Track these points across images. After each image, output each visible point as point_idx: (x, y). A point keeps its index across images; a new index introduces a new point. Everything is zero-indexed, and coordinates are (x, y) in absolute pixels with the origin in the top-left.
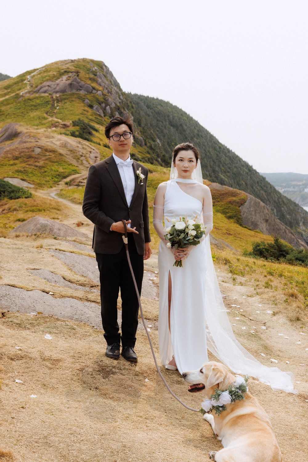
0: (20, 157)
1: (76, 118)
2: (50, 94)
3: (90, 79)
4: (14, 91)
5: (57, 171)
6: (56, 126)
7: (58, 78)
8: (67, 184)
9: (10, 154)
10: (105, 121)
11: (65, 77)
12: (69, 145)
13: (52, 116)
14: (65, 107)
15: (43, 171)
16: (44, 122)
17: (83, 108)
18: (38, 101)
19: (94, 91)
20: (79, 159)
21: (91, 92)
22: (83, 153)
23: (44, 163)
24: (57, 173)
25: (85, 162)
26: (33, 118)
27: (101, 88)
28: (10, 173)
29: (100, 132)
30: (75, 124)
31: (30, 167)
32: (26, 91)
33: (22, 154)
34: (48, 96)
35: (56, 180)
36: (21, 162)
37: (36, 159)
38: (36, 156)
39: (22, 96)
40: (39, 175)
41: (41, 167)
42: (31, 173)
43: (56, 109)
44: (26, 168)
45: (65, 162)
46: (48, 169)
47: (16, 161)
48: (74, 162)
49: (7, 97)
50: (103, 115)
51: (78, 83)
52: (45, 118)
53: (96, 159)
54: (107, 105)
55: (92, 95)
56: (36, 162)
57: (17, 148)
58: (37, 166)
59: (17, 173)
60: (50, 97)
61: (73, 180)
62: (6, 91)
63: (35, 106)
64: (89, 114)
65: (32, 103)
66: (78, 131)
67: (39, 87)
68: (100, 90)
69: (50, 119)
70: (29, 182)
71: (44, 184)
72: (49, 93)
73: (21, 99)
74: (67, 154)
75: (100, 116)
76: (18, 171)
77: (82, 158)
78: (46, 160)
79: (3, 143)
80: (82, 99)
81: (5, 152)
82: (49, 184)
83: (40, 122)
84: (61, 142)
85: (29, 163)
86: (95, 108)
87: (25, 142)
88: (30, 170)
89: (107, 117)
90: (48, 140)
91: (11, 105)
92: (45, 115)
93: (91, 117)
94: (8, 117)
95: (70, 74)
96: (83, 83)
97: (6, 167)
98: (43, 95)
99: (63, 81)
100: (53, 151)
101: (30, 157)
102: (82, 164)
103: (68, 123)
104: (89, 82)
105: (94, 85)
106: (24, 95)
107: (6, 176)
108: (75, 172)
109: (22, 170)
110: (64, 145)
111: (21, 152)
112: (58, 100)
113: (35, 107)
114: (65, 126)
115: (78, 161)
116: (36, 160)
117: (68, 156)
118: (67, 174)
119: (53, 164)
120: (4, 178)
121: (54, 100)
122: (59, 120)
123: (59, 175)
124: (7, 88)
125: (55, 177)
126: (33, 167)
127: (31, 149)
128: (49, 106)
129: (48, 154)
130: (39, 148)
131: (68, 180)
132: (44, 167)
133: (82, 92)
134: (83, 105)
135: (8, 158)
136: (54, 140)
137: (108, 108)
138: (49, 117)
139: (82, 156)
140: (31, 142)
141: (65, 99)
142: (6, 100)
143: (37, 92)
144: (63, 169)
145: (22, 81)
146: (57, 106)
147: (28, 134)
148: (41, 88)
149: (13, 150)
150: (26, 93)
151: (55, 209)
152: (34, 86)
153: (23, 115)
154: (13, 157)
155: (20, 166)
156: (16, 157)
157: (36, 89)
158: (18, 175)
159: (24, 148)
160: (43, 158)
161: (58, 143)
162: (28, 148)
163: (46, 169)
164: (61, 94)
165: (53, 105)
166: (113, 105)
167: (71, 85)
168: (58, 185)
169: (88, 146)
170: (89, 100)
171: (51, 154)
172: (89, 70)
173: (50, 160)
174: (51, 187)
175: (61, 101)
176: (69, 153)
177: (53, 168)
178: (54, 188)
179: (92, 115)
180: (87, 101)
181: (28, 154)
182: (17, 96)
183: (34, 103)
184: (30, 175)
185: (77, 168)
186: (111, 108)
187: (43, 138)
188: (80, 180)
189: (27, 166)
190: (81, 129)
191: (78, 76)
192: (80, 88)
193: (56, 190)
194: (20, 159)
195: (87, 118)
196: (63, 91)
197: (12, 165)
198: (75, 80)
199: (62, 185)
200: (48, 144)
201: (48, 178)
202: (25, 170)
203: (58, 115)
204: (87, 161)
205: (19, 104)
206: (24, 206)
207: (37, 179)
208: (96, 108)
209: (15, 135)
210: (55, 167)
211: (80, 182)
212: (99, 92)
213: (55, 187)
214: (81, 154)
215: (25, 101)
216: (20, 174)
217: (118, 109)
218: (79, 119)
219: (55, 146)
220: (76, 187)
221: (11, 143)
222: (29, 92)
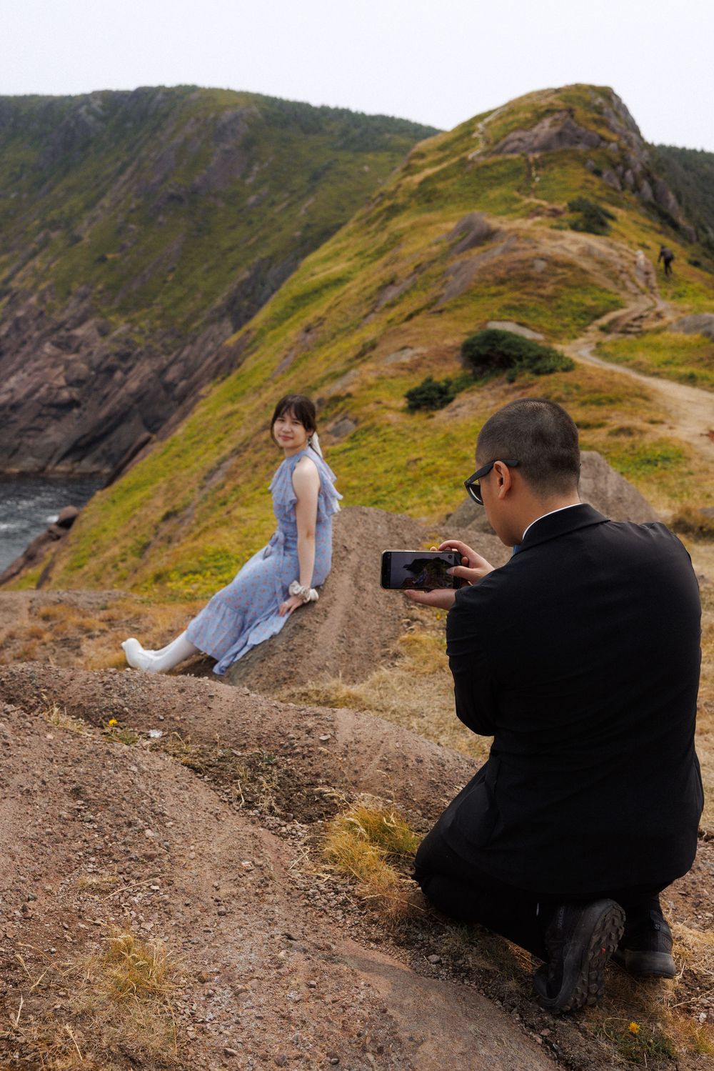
0: (509, 280)
1: (574, 196)
2: (523, 155)
3: (595, 121)
4: (455, 154)
5: (583, 305)
6: (538, 214)
7: (536, 124)
8: (603, 329)
9: (490, 274)
10: (624, 198)
11: (547, 122)
12: (595, 252)
13: (528, 195)
14: (551, 176)
15: (554, 304)
16: (516, 206)
17: (583, 177)
18: (502, 169)
19: (603, 144)
20: (617, 278)
21: (598, 147)
22: (623, 267)
23: (556, 290)
24: (582, 308)
25: (629, 284)
26: (495, 199)
27: (615, 138)
28: (495, 311)
29: (619, 220)
30: (573, 207)
31: (530, 298)
32: (478, 151)
33: (512, 273)
34: (519, 159)
35: (582, 322)
36: (511, 289)
37: (540, 281)
38: (540, 277)
39: (472, 161)
40: (549, 313)
41: (549, 298)
42: (535, 310)
43: (534, 180)
44: (524, 300)
45: (593, 285)
46: (563, 300)
47: (501, 288)
48: (609, 285)
49: (445, 165)
50: (619, 188)
51: (574, 130)
52: (516, 200)
53: (645, 277)
54: (627, 167)
55: (600, 151)
56: (539, 287)
57: (501, 262)
58: (542, 296)
59: (508, 312)
60: (523, 159)
61: (614, 322)
62: (441, 155)
63: (496, 178)
64: (596, 187)
65: (490, 173)
66: (580, 221)
67: (501, 143)
68: (613, 141)
69: (527, 201)
70: (533, 328)
71: (560, 332)
72: (524, 152)
73: (470, 167)
74: (595, 271)
75: (615, 189)
76: (509, 308)
77: (624, 276)
78: (559, 282)
79: (466, 252)
80: (582, 161)
81: (480, 270)
82: (570, 331)
83: (509, 206)
84: (581, 246)
85: (527, 290)
86: (605, 176)
87: (515, 250)
88: (531, 305)
89: (627, 192)
90: (554, 243)
91: (454, 180)
92: (516, 194)
93: (598, 193)
94: (449, 200)
95: (557, 115)
96: (582, 129)
97: (483, 300)
98: (510, 156)
99: (545, 128)
100: (569, 265)
101: (527, 278)
102: (625, 288)
103: (561, 206)
104: (593, 127)
105: (603, 132)
106: (476, 159)
107: (487, 317)
108: (616, 305)
109: (517, 304)
110: (587, 253)
111: (510, 270)
112: (539, 165)
113: (498, 180)
114: (555, 213)
115: (616, 284)
116: (540, 284)
117: (597, 274)
118: (601, 310)
119: (572, 290)
120: (487, 321)
121: (530, 166)
122: (544, 203)
123: (585, 313)
124: (443, 148)
125: (580, 316)
126: (535, 298)
127: (529, 263)
128: (522, 177)
129: (560, 271)
130: (542, 259)
131: (604, 321)
132: (555, 297)
133: (581, 148)
134: (582, 170)
135: (487, 281)
136: (566, 243)
137: (629, 173)
138: (523, 197)
139: (621, 272)
140: (524, 249)
141: (551, 161)
142: (444, 171)
143: (499, 152)
144: (594, 299)
145: (469, 133)
146: (537, 176)
147: (512, 233)
148: (507, 143)
149: (495, 265)
150: (479, 155)
151: (637, 396)
152: (492, 142)
153: (476, 196)
154: (496, 278)
155: (510, 297)
156: (501, 279)
157: (496, 147)
158: (510, 315)
159: (515, 262)
160: (553, 280)
161: (574, 248)
162: (521, 261)
163: (560, 302)
164: (543, 153)
165: (529, 175)
166: (638, 168)
167: (560, 135)
168: (586, 331)
169: (627, 251)
170: (594, 161)
171: (565, 270)
172: (588, 105)
173: (564, 282)
174: (575, 337)
175: (543, 166)
176: (598, 267)
177: (574, 300)
178: (581, 340)
179: (600, 189)
180: (590, 163)
181: (523, 272)
182: (463, 163)
183: (495, 174)
184: (533, 314)
185: (617, 298)
186: (634, 175)
187: (545, 240)
188: (628, 320)
189: (525, 297)
190: (586, 216)
191: (572, 116)
192: (577, 139)
193: (586, 343)
194: (508, 283)
195: (592, 195)
196: (545, 147)
197: (494, 295)
198: (567, 126)
199: (593, 331)
200: (558, 251)
201: (567, 320)
202: (521, 305)
203: (540, 193)
204: (633, 282)
205: (467, 177)
206: (575, 391)
207: (547, 322)
208: (608, 176)
209: (488, 236)
210: (577, 297)
211: (628, 325)
212: (613, 146)
213: (581, 336)
214: (619, 268)
215: (478, 170)
216: (513, 312)
217: (647, 175)
218: (580, 199)
219: (570, 256)
220: (621, 335)
221: (485, 251)
222: (484, 154)
